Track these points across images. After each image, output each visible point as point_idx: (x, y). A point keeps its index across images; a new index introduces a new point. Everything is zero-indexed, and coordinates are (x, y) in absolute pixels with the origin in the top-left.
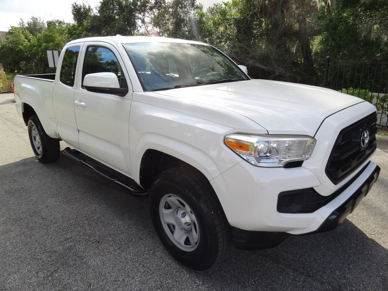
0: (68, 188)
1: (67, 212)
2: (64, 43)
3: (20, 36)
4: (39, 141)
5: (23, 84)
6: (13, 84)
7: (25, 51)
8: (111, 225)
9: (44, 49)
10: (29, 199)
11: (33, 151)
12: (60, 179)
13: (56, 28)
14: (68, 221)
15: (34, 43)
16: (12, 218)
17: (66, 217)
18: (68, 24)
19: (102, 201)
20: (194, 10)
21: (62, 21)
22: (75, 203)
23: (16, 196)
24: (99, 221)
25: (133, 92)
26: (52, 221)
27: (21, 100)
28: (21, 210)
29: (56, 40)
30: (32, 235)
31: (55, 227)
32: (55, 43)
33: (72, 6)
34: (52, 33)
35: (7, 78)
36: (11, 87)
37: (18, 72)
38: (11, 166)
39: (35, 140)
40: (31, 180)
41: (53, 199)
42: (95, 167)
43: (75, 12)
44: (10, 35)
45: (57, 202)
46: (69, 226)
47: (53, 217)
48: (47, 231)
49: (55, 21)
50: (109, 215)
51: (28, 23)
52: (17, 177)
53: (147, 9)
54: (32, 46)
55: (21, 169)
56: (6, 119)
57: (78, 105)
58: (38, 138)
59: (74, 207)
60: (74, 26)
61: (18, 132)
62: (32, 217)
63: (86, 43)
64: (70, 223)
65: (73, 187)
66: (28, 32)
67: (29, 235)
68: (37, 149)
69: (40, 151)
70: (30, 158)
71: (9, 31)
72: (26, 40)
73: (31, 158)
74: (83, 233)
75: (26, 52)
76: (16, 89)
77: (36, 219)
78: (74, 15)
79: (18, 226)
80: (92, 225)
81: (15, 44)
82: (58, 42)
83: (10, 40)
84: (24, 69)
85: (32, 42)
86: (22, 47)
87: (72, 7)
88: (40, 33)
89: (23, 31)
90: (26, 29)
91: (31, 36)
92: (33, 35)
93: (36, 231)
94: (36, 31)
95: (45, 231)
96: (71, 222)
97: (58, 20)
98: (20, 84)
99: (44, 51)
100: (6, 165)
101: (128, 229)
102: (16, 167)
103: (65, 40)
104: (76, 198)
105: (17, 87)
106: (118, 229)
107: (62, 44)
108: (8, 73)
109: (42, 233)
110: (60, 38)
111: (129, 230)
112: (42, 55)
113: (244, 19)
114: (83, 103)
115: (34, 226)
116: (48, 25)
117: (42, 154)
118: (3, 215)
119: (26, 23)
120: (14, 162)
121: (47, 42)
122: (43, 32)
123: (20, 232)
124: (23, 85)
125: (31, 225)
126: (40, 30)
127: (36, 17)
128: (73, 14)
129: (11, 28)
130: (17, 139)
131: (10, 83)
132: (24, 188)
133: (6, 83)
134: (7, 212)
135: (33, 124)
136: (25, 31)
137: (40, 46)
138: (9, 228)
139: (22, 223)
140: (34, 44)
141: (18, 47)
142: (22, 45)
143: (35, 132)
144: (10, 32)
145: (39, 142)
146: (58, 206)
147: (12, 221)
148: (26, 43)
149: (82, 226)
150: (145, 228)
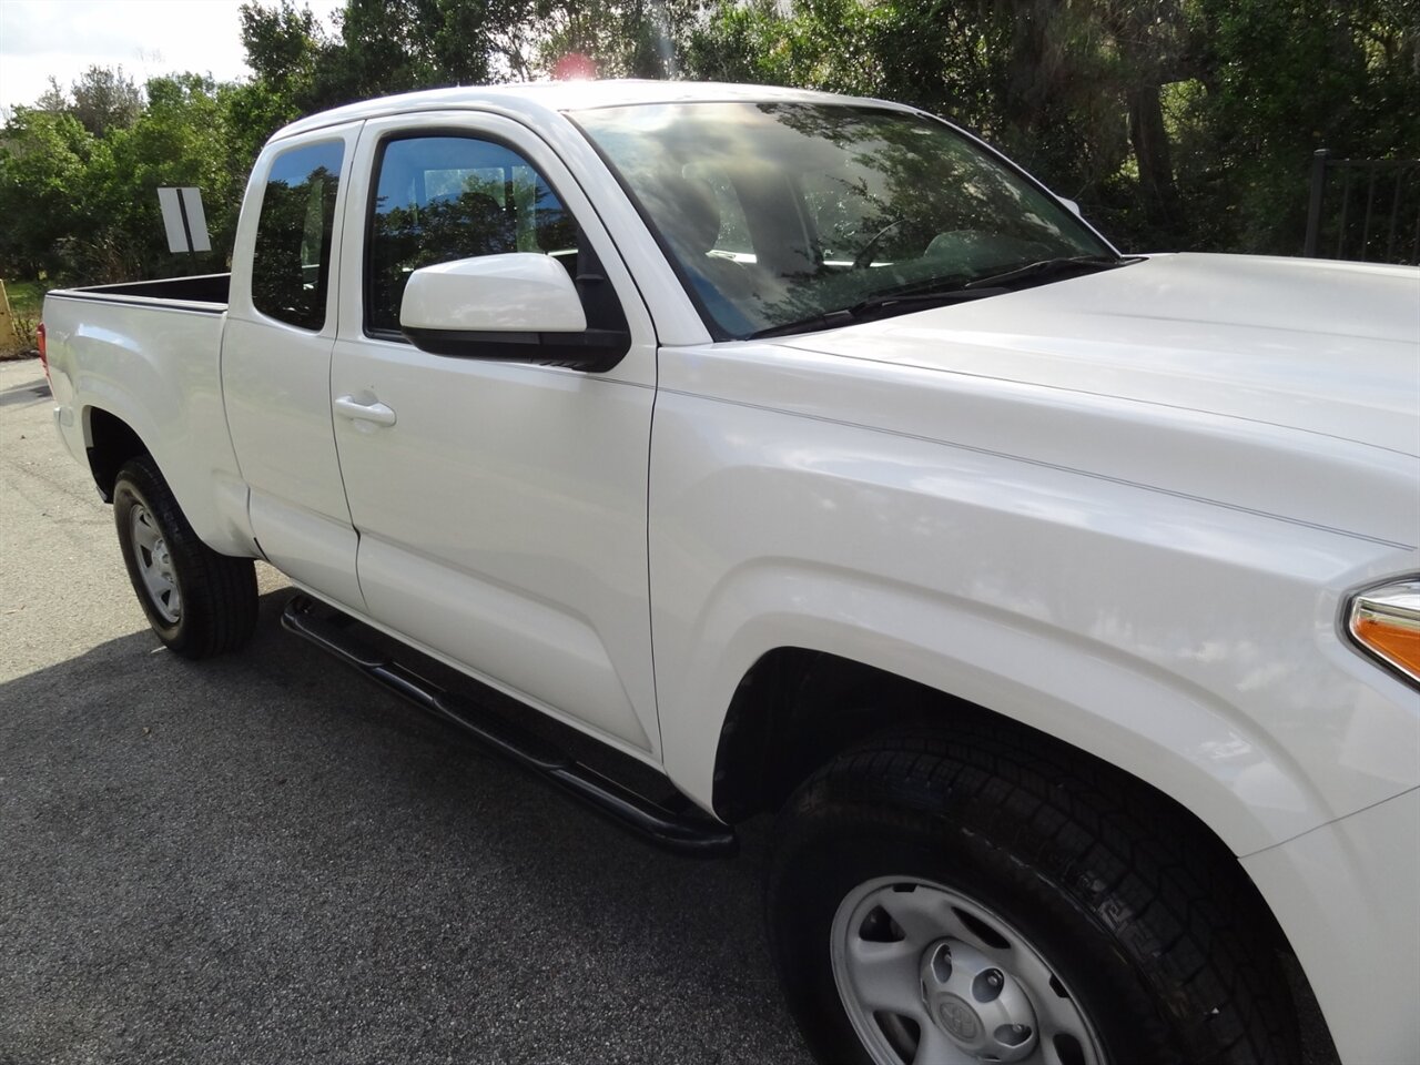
0: (315, 780)
1: (328, 911)
2: (215, 160)
3: (49, 142)
4: (169, 567)
5: (81, 326)
6: (41, 328)
7: (74, 197)
8: (548, 978)
9: (143, 184)
10: (147, 849)
11: (141, 609)
12: (274, 738)
13: (183, 106)
14: (340, 962)
15: (102, 166)
16: (76, 958)
17: (328, 941)
18: (224, 88)
19: (480, 842)
20: (706, 7)
21: (203, 75)
22: (359, 857)
23: (85, 833)
24: (487, 955)
25: (659, 345)
26: (264, 968)
27: (77, 392)
28: (118, 910)
29: (185, 151)
30: (183, 1055)
31: (284, 1003)
32: (184, 159)
33: (242, 15)
34: (169, 126)
35: (10, 299)
36: (28, 338)
37: (50, 277)
38: (52, 681)
39: (149, 563)
40: (147, 746)
41: (254, 843)
42: (444, 699)
43: (253, 35)
44: (14, 140)
45: (274, 858)
46: (348, 994)
47: (266, 941)
48: (251, 1026)
49: (179, 77)
50: (527, 918)
51: (77, 92)
52: (85, 732)
53: (529, 13)
54: (98, 177)
55: (96, 691)
56: (18, 466)
57: (350, 418)
58: (160, 553)
59: (355, 884)
60: (251, 92)
61: (70, 521)
62: (168, 945)
63: (369, 122)
64: (354, 978)
65: (336, 775)
66: (78, 125)
67: (165, 1054)
68: (158, 602)
69: (172, 609)
70: (130, 636)
71: (8, 123)
72: (75, 157)
73: (133, 635)
74: (426, 1033)
75: (78, 202)
76: (51, 346)
77: (189, 960)
78: (249, 48)
79: (110, 1007)
80: (459, 980)
81: (33, 173)
82: (192, 157)
83: (12, 157)
84: (73, 263)
85: (96, 161)
86: (58, 182)
87: (244, 19)
88: (122, 127)
89: (59, 124)
90: (70, 116)
91: (89, 141)
92: (99, 135)
93: (199, 1033)
94: (110, 121)
95: (240, 1027)
96: (355, 972)
97: (187, 73)
98: (71, 329)
99: (142, 194)
100: (31, 675)
101: (636, 1001)
102: (76, 682)
103: (218, 146)
104: (358, 832)
105: (58, 339)
106: (586, 1003)
107: (208, 163)
108: (13, 282)
109: (227, 1045)
110: (198, 142)
111: (643, 1008)
112: (135, 207)
113: (910, 26)
114: (377, 409)
115: (185, 1002)
116: (151, 95)
117: (181, 624)
118: (35, 941)
119: (69, 92)
120: (63, 660)
121: (150, 158)
122: (134, 123)
123: (120, 1041)
124: (83, 331)
125: (172, 993)
126: (121, 117)
127: (104, 69)
128: (245, 45)
129: (15, 115)
130: (70, 550)
131: (23, 321)
132: (117, 790)
133: (9, 323)
134: (53, 923)
135: (137, 496)
136: (68, 120)
137: (126, 176)
138: (68, 1018)
139: (125, 984)
140: (102, 169)
141: (47, 185)
142: (59, 175)
143: (147, 530)
144: (9, 128)
145: (166, 574)
146: (282, 877)
147: (80, 975)
148: (75, 165)
149: (413, 989)
150: (717, 991)
